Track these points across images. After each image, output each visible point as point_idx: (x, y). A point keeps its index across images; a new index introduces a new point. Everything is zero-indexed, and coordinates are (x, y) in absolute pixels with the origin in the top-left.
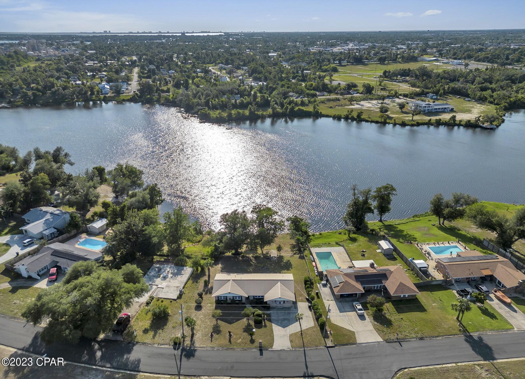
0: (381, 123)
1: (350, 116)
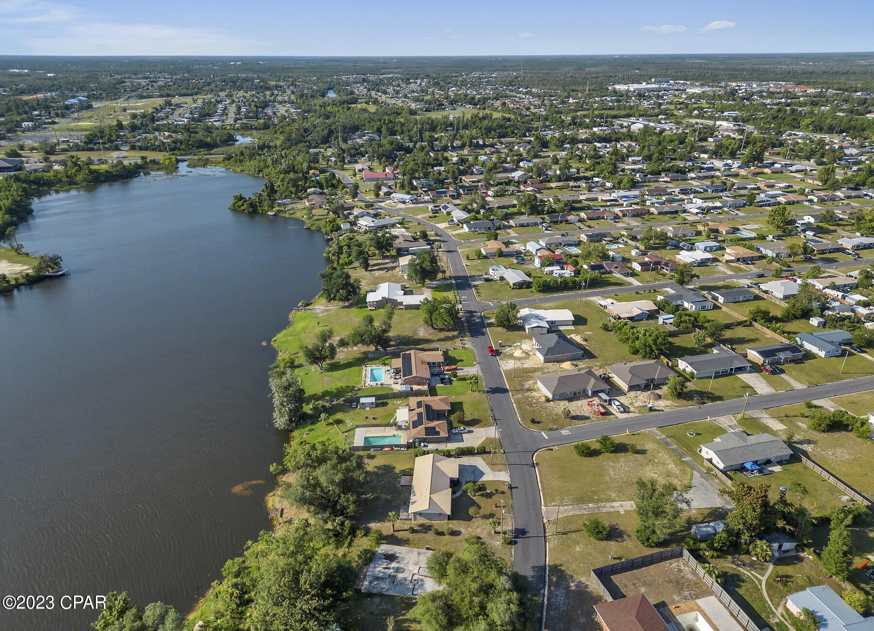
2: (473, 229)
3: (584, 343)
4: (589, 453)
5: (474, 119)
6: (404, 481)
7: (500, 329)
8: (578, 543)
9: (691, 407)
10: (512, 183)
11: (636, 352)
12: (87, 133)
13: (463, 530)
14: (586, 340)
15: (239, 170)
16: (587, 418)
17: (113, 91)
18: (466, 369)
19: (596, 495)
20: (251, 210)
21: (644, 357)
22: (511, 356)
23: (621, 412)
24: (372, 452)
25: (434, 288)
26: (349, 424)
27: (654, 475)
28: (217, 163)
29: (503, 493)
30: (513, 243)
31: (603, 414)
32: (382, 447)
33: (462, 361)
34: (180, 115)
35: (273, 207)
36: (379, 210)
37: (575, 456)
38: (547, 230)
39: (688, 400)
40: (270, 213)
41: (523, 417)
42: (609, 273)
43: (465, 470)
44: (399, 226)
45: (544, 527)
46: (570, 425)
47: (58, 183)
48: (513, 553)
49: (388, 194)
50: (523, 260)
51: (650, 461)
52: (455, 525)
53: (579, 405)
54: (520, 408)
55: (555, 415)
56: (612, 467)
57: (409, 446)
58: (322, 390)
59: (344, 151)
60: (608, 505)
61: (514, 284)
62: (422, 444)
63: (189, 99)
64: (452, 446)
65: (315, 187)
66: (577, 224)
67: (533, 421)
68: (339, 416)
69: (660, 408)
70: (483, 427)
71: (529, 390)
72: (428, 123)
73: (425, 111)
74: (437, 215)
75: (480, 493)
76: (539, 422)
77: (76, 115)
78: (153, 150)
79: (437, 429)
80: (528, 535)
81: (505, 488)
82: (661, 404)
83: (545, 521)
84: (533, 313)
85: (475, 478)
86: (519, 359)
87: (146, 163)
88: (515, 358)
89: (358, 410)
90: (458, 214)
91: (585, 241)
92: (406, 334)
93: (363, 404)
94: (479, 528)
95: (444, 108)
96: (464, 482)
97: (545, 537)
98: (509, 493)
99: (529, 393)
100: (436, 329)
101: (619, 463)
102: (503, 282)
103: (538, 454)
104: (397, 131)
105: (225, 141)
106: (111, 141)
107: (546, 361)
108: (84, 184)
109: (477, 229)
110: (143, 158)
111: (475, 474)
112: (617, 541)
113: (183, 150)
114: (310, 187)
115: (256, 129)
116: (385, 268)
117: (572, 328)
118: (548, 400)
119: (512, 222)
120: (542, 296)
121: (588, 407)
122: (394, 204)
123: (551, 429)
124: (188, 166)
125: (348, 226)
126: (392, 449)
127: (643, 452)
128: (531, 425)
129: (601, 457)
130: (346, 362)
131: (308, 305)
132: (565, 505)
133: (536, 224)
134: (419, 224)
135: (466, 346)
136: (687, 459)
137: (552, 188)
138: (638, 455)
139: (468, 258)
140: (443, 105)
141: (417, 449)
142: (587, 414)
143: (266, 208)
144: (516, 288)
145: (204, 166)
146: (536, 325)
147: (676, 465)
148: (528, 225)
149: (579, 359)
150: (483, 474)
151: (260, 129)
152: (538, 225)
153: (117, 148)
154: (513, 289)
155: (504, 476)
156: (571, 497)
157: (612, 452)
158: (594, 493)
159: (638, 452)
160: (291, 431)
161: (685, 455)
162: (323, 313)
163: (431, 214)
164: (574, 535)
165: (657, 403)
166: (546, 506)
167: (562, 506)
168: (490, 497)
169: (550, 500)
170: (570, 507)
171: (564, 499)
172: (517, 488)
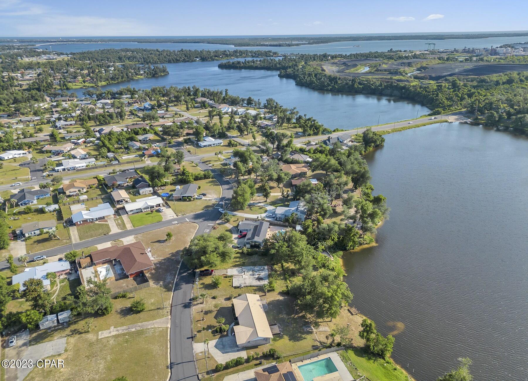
6: (277, 329)
8: (152, 304)
19: (127, 339)
29: (199, 331)
43: (231, 347)
45: (171, 313)
48: (192, 294)
60: (120, 332)
75: (216, 329)
80: (182, 305)
83: (170, 317)
85: (222, 341)
94: (214, 305)
97: (171, 307)
98: (194, 333)
111: (223, 345)
112: (126, 308)
132: (152, 328)
150: (217, 347)
155: (199, 347)
156: (146, 336)
158: (127, 341)
164: (153, 308)
166: (167, 328)
167: (155, 328)
168: (208, 326)
169: (163, 333)
170: (149, 327)
171: (152, 333)
172: (188, 338)
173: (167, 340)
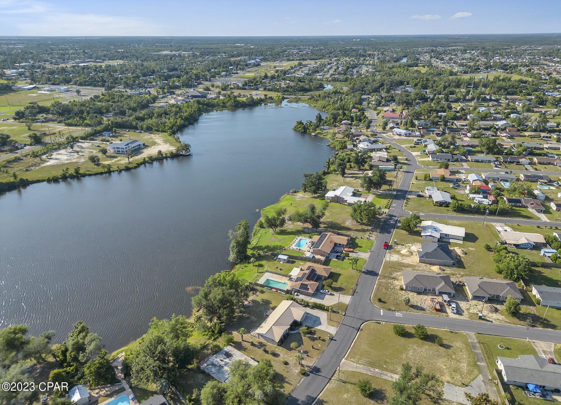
0: (105, 173)
1: (67, 175)
2: (435, 159)
3: (462, 255)
4: (404, 334)
5: (495, 80)
7: (404, 232)
8: (348, 392)
9: (521, 326)
10: (492, 129)
11: (500, 272)
12: (246, 80)
13: (282, 355)
14: (466, 254)
15: (313, 106)
16: (423, 309)
17: (276, 57)
18: (360, 253)
19: (385, 365)
20: (303, 131)
21: (505, 278)
22: (398, 252)
23: (454, 313)
24: (265, 289)
25: (378, 195)
26: (266, 268)
27: (443, 366)
28: (304, 101)
29: (324, 340)
30: (460, 173)
31: (437, 310)
32: (272, 288)
33: (361, 247)
34: (302, 71)
35: (316, 131)
36: (379, 139)
37: (392, 333)
38: (496, 167)
39: (521, 320)
40: (313, 134)
41: (375, 296)
42: (525, 207)
43: (311, 318)
44: (385, 150)
45: (335, 373)
46: (406, 311)
47: (217, 106)
48: (301, 381)
49: (392, 128)
50: (459, 186)
51: (448, 355)
52: (280, 350)
53: (424, 298)
54: (378, 289)
55: (400, 301)
56: (414, 349)
57: (288, 292)
58: (266, 245)
59: (382, 98)
61: (436, 202)
62: (296, 294)
63: (313, 62)
64: (313, 300)
65: (348, 120)
66: (526, 166)
67: (380, 300)
68: (263, 262)
69: (491, 320)
70: (343, 294)
71: (394, 279)
72: (455, 82)
73: (464, 73)
74: (416, 146)
75: (309, 335)
76: (384, 302)
77: (249, 70)
78: (275, 91)
79: (308, 287)
80: (320, 374)
81: (327, 338)
82: (494, 316)
83: (338, 369)
84: (434, 225)
85: (314, 325)
86: (403, 255)
87: (266, 98)
88: (400, 254)
89: (276, 262)
90: (432, 147)
91: (523, 180)
92: (338, 222)
93: (279, 259)
94: (291, 357)
95: (479, 72)
96: (304, 325)
97: (330, 379)
98: (328, 342)
99: (392, 281)
100: (359, 222)
101: (421, 348)
102: (430, 200)
103: (368, 323)
104: (429, 86)
105: (317, 88)
106: (256, 85)
107: (421, 261)
108: (230, 107)
109: (439, 159)
110: (266, 95)
111: (315, 323)
113: (291, 92)
114: (345, 120)
115: (340, 81)
116: (355, 177)
117: (461, 242)
118: (402, 289)
119: (469, 158)
120: (455, 214)
121: (429, 301)
122: (392, 135)
123: (389, 309)
124: (288, 102)
125: (352, 146)
126: (277, 291)
127: (447, 347)
128: (377, 302)
129: (411, 340)
130: (291, 231)
131: (295, 192)
132: (359, 364)
133: (490, 162)
134: (400, 151)
135: (371, 238)
136: (483, 364)
137: (525, 136)
138: (442, 348)
139: (417, 179)
140: (479, 69)
141: (291, 295)
142: (425, 307)
143: (311, 130)
144: (437, 206)
145: (297, 102)
146: (430, 234)
147: (469, 365)
148: (482, 162)
149: (449, 266)
150: (320, 324)
151: (343, 81)
152: (491, 162)
153: (257, 89)
154: (435, 205)
155: (332, 330)
156: (367, 359)
157: (422, 339)
158: (386, 362)
159: (442, 345)
160: (237, 264)
161: (482, 360)
162: (299, 198)
163: (413, 145)
164: (349, 386)
165: (490, 315)
166: (346, 359)
167: (357, 363)
168: (314, 341)
169: (352, 355)
170: (362, 366)
171: (361, 359)
172: (336, 340)
173: (352, 349)
